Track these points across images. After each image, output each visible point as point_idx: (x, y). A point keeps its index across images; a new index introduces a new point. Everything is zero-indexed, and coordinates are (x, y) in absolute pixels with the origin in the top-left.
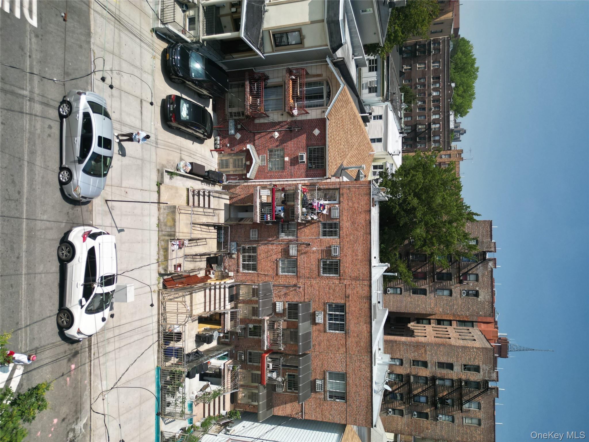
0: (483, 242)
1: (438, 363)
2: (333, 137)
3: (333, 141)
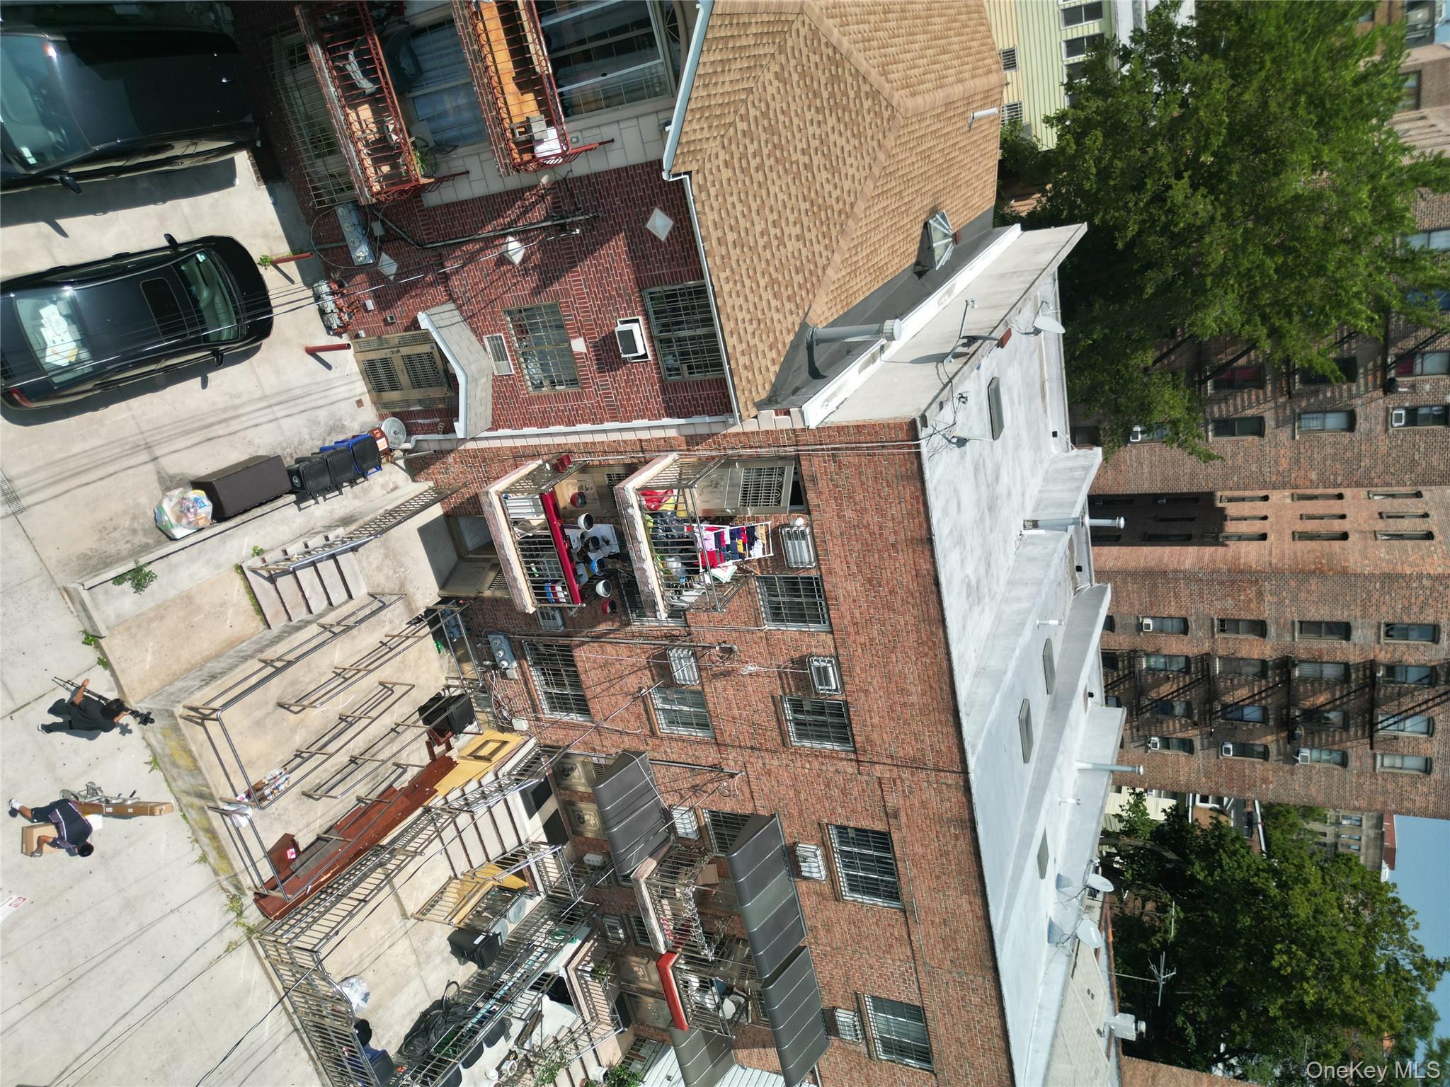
1: (1301, 623)
2: (731, 237)
3: (735, 253)
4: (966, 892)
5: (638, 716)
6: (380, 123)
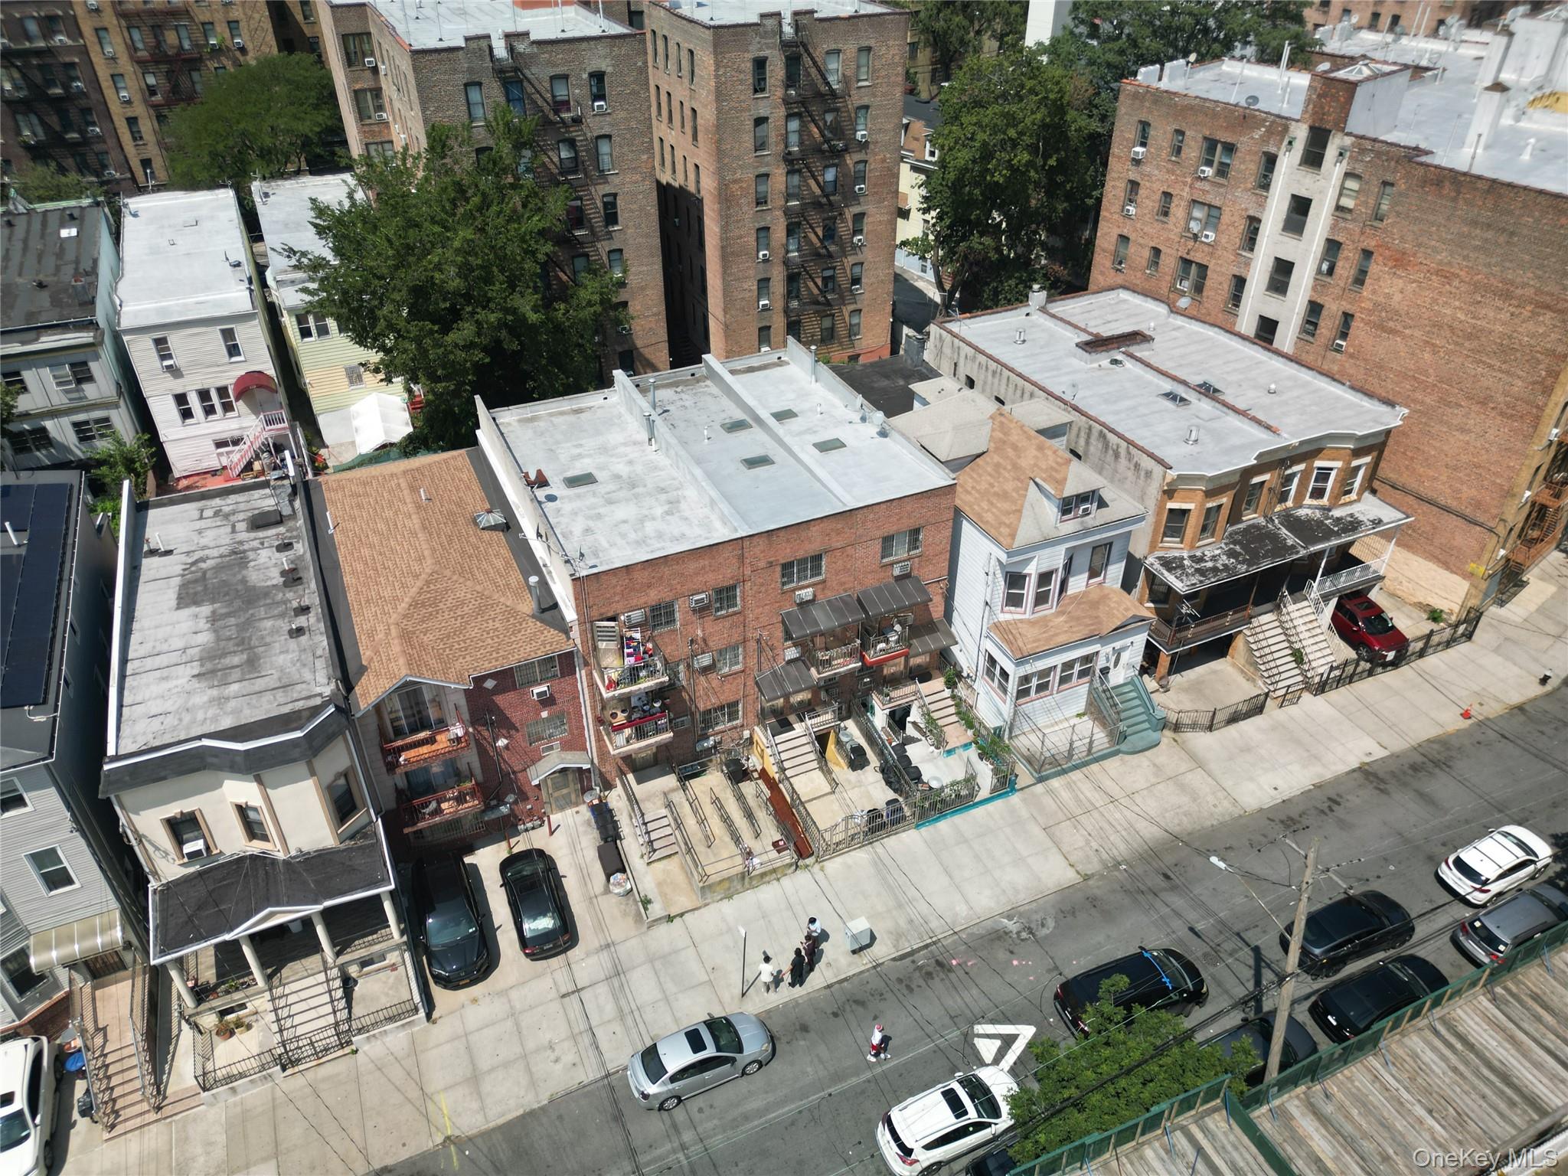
1: (756, 151)
4: (808, 529)
5: (735, 679)
6: (449, 800)
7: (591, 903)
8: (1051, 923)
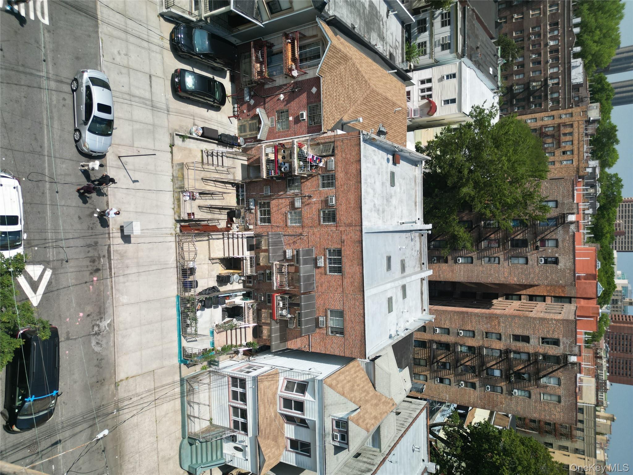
0: (563, 204)
1: (513, 335)
2: (328, 93)
3: (328, 97)
4: (358, 265)
5: (283, 221)
6: (261, 67)
7: (192, 115)
8: (97, 349)
